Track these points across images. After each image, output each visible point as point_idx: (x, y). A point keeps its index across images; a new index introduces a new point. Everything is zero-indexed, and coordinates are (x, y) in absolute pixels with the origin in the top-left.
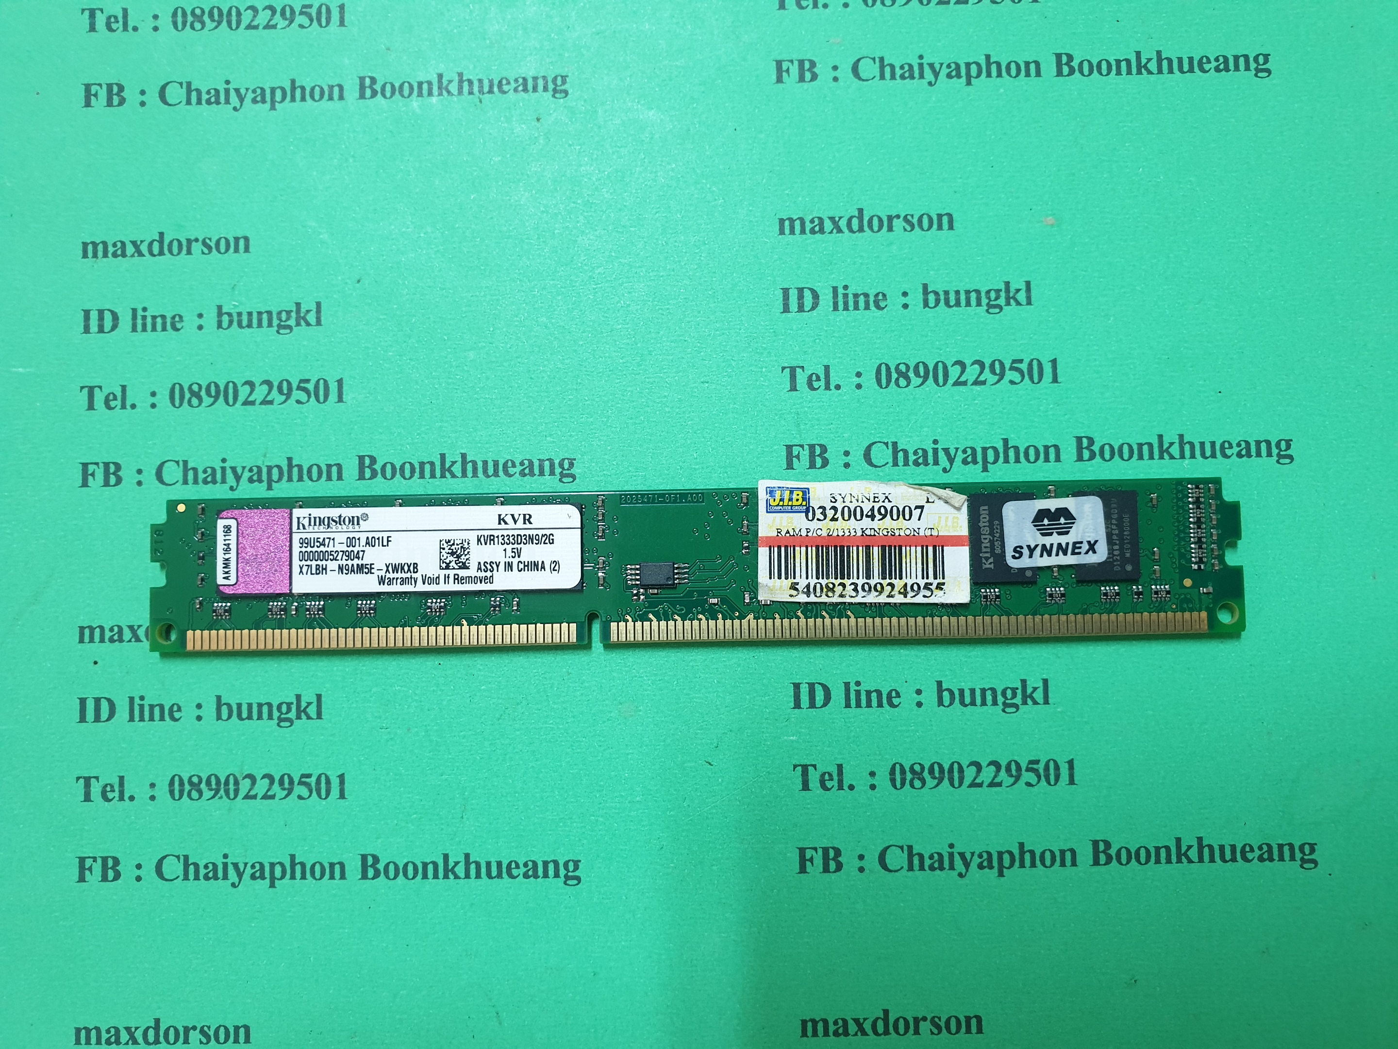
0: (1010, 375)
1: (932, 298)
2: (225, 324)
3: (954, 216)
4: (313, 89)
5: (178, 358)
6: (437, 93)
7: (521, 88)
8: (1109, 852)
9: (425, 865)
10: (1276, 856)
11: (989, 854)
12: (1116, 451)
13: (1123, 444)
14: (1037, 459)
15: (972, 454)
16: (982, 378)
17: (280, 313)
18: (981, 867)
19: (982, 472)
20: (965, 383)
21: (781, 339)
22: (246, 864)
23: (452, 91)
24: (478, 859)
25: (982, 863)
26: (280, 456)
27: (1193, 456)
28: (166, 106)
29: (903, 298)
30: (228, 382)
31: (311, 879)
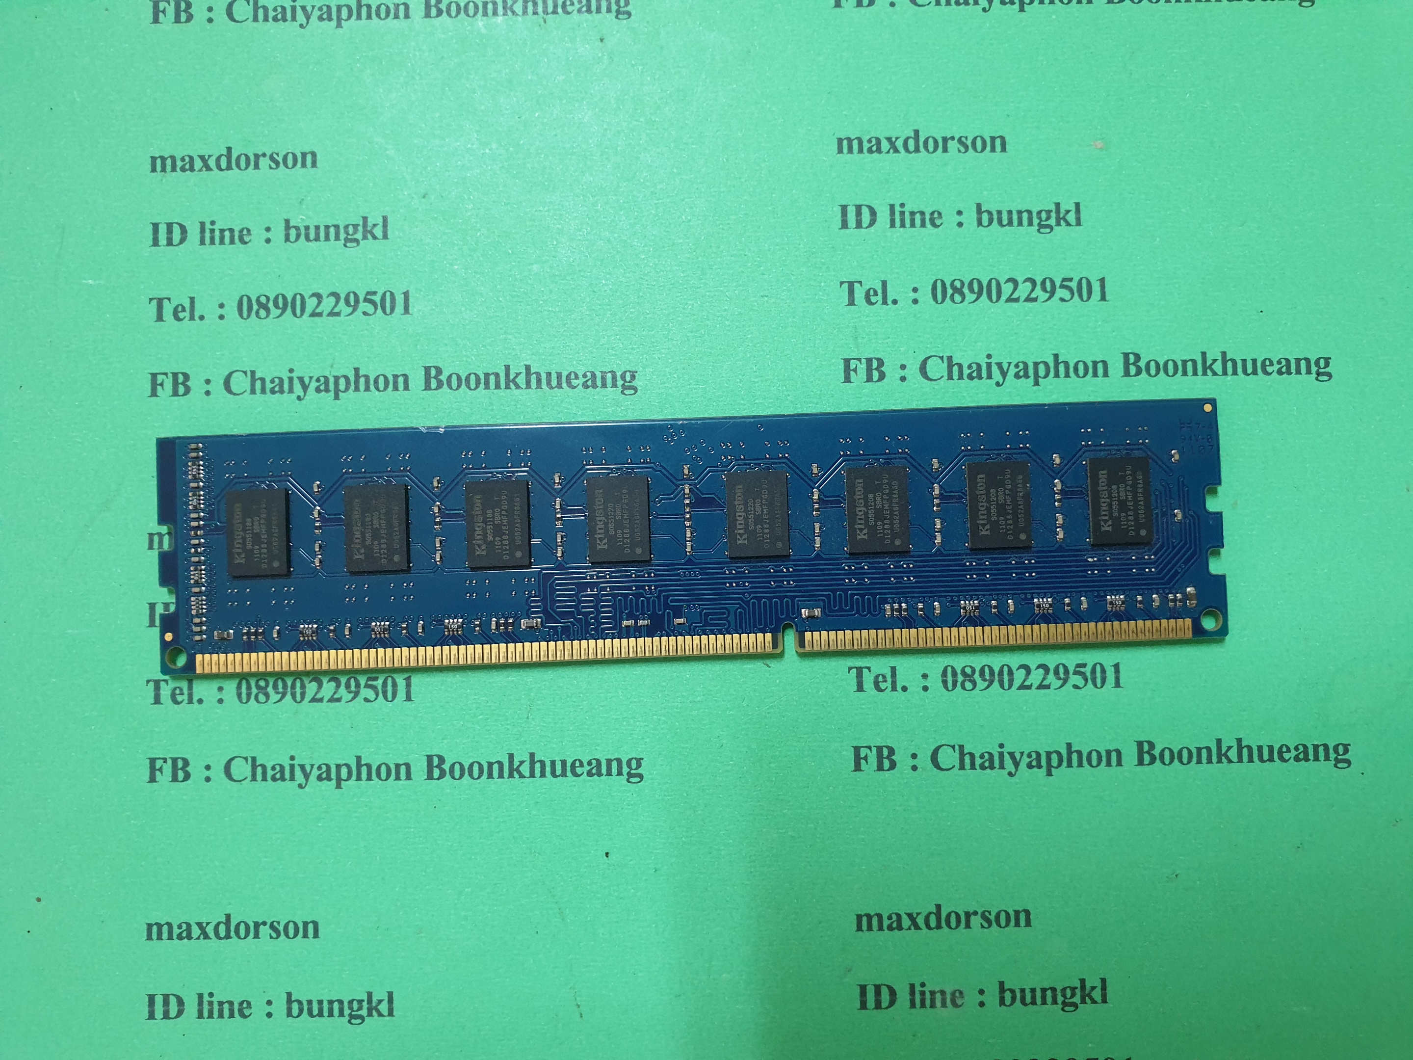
0: (1061, 293)
1: (985, 217)
2: (293, 237)
3: (1007, 139)
4: (378, 7)
5: (247, 271)
6: (502, 13)
7: (584, 9)
8: (1153, 752)
9: (490, 765)
10: (1311, 757)
11: (1038, 754)
12: (1161, 367)
13: (1168, 360)
14: (1086, 374)
15: (1024, 369)
16: (1033, 295)
17: (346, 227)
18: (1030, 766)
19: (1034, 385)
20: (1017, 300)
21: (839, 254)
22: (312, 766)
23: (517, 11)
24: (543, 759)
25: (1031, 762)
26: (347, 367)
27: (1235, 373)
28: (233, 23)
29: (958, 217)
30: (296, 295)
31: (377, 780)
